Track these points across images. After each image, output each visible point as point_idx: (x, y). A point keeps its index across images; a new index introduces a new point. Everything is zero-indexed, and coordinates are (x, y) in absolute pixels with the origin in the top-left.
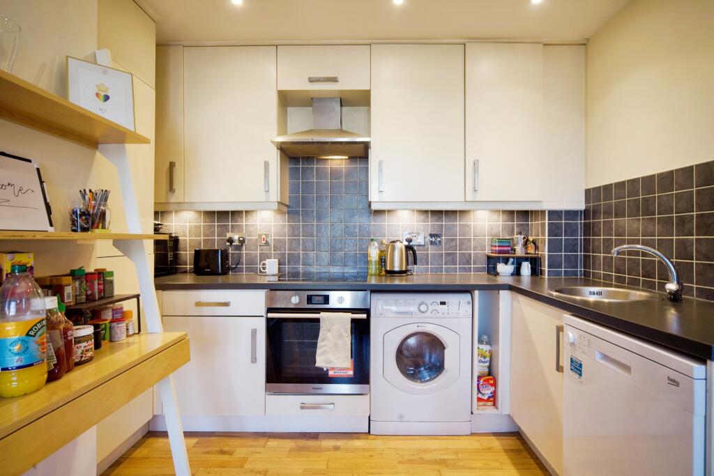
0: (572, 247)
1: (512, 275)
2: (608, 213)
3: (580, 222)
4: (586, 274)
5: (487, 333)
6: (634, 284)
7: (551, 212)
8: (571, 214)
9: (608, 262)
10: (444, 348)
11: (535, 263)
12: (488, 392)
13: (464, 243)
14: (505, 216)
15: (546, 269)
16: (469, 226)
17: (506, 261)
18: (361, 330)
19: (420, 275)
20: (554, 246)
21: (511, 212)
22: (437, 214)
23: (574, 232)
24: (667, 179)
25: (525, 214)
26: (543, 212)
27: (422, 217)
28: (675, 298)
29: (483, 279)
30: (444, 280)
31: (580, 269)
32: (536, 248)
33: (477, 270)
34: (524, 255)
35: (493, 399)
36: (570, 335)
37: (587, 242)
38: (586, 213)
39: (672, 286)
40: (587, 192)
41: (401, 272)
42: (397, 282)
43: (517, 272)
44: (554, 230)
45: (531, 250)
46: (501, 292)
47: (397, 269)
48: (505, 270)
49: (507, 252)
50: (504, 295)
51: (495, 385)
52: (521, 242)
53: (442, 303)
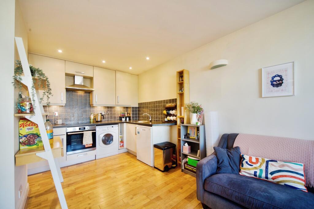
0: (136, 114)
2: (142, 108)
3: (137, 109)
4: (139, 119)
5: (121, 132)
6: (146, 120)
7: (132, 107)
8: (136, 108)
9: (142, 116)
10: (113, 136)
11: (129, 117)
12: (122, 144)
13: (114, 114)
14: (123, 108)
15: (132, 119)
16: (115, 110)
17: (123, 117)
18: (94, 135)
19: (104, 121)
20: (133, 114)
21: (124, 107)
22: (108, 107)
23: (136, 111)
24: (150, 103)
25: (127, 108)
26: (131, 107)
27: (104, 108)
28: (151, 121)
29: (119, 121)
30: (110, 122)
31: (138, 118)
32: (130, 114)
33: (117, 120)
34: (127, 116)
35: (123, 146)
36: (138, 128)
37: (139, 113)
38: (138, 108)
39: (150, 120)
40: (139, 103)
41: (100, 121)
42: (99, 123)
43: (126, 120)
44: (133, 111)
45: (129, 115)
47: (99, 120)
48: (124, 119)
50: (125, 124)
51: (123, 143)
52: (127, 113)
53: (112, 127)
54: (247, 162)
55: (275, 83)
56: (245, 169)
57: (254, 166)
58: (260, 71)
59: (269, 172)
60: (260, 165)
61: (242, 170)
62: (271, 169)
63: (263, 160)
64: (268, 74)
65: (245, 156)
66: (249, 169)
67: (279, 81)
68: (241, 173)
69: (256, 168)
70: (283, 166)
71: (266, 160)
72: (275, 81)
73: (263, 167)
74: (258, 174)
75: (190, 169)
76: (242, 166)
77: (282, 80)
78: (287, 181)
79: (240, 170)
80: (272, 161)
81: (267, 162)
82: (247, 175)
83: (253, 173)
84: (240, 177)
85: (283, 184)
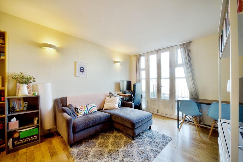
54: (80, 110)
55: (81, 70)
56: (80, 113)
57: (83, 110)
58: (75, 63)
59: (89, 110)
60: (85, 109)
61: (79, 114)
62: (89, 108)
63: (84, 106)
64: (79, 65)
65: (77, 107)
66: (81, 112)
67: (83, 70)
68: (78, 116)
69: (84, 110)
70: (91, 105)
71: (85, 105)
72: (81, 69)
73: (86, 109)
74: (85, 113)
75: (25, 141)
78: (94, 110)
79: (77, 115)
80: (87, 105)
81: (86, 106)
82: (81, 116)
83: (84, 113)
84: (78, 119)
85: (93, 112)
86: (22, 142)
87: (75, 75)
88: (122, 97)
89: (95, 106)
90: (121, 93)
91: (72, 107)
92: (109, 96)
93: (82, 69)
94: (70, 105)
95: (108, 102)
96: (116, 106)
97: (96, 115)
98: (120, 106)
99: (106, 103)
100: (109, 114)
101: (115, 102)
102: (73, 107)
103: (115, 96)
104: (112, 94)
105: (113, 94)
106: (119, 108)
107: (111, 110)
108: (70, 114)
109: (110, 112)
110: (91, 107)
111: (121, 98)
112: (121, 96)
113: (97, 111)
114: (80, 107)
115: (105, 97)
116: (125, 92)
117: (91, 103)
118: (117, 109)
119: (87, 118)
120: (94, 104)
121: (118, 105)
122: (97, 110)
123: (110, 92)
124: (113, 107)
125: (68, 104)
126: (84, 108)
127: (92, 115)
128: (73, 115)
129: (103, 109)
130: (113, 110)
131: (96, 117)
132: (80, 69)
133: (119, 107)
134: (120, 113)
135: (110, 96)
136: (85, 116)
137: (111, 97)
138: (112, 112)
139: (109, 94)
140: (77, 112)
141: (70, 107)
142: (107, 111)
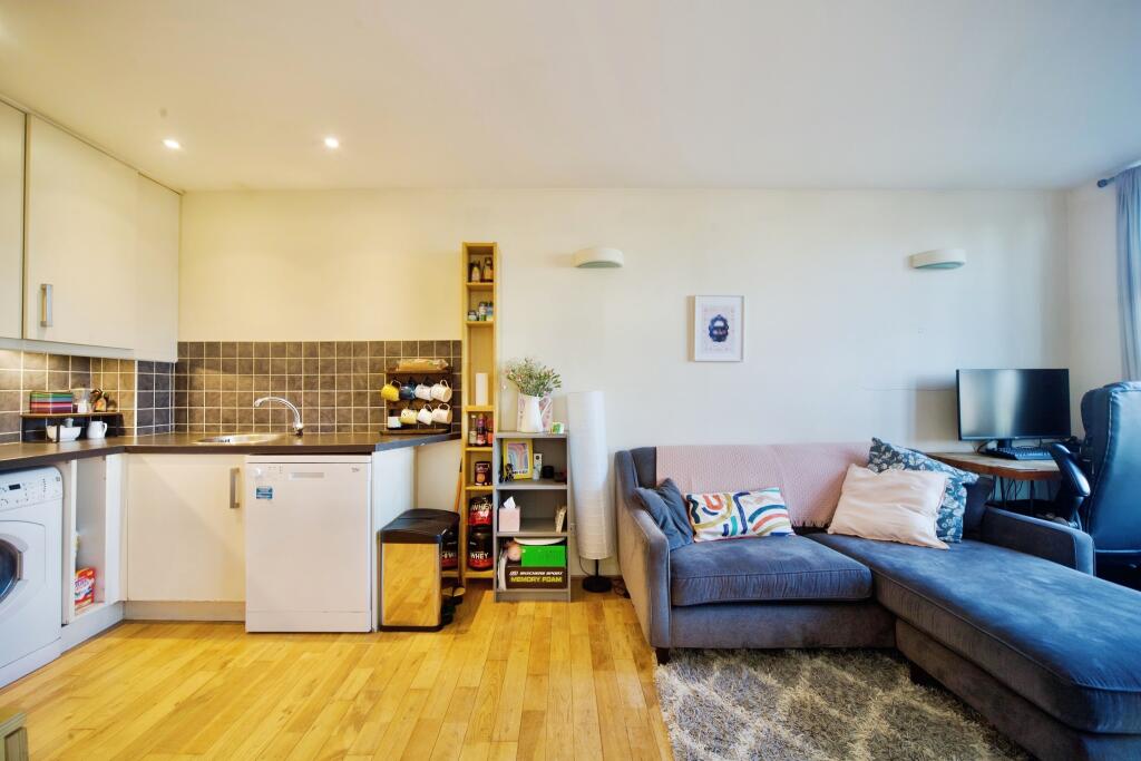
0: (163, 401)
1: (77, 439)
3: (172, 375)
4: (180, 429)
7: (142, 364)
8: (163, 366)
9: (212, 414)
12: (86, 587)
14: (55, 362)
15: (136, 427)
17: (60, 422)
21: (64, 358)
23: (165, 386)
24: (280, 348)
25: (84, 362)
26: (130, 362)
28: (301, 433)
32: (113, 404)
33: (3, 439)
34: (91, 412)
35: (92, 596)
36: (257, 470)
37: (181, 395)
38: (179, 367)
39: (299, 425)
40: (180, 345)
44: (144, 383)
45: (101, 406)
46: (108, 457)
48: (64, 435)
49: (68, 410)
50: (113, 460)
51: (94, 576)
52: (84, 396)
53: (13, 487)
54: (704, 509)
55: (715, 332)
56: (705, 526)
57: (721, 512)
58: (691, 302)
59: (747, 519)
60: (728, 508)
61: (698, 530)
62: (748, 512)
63: (727, 496)
64: (706, 310)
65: (694, 497)
66: (713, 524)
67: (722, 329)
68: (698, 538)
69: (724, 517)
70: (760, 499)
71: (732, 495)
72: (717, 328)
73: (735, 512)
74: (730, 529)
75: (532, 579)
76: (697, 521)
77: (725, 328)
78: (775, 526)
79: (695, 533)
80: (741, 494)
81: (736, 499)
82: (710, 538)
83: (723, 531)
84: (695, 548)
85: (768, 534)
86: (526, 580)
87: (690, 357)
88: (972, 477)
89: (781, 507)
90: (964, 450)
91: (674, 494)
92: (871, 461)
93: (719, 324)
94: (667, 482)
95: (864, 496)
96: (924, 527)
97: (786, 555)
98: (952, 531)
99: (846, 500)
100: (866, 569)
101: (916, 505)
102: (677, 492)
103: (912, 463)
104: (888, 455)
105: (896, 454)
106: (945, 546)
107: (883, 546)
108: (665, 520)
109: (873, 554)
110: (759, 506)
111: (965, 485)
112: (962, 473)
113: (789, 530)
114: (706, 498)
115: (844, 468)
116: (1001, 443)
117: (760, 490)
118: (928, 547)
119: (733, 557)
120: (777, 495)
121: (940, 522)
122: (793, 527)
123: (874, 439)
124: (896, 532)
125: (660, 477)
126: (725, 508)
127: (762, 547)
128: (674, 528)
129: (830, 531)
130: (896, 549)
131: (782, 564)
132: (712, 329)
133: (940, 534)
134: (952, 580)
135: (877, 461)
136: (727, 545)
137: (880, 471)
138: (889, 558)
139: (872, 449)
140: (693, 519)
141: (667, 492)
142: (854, 545)
